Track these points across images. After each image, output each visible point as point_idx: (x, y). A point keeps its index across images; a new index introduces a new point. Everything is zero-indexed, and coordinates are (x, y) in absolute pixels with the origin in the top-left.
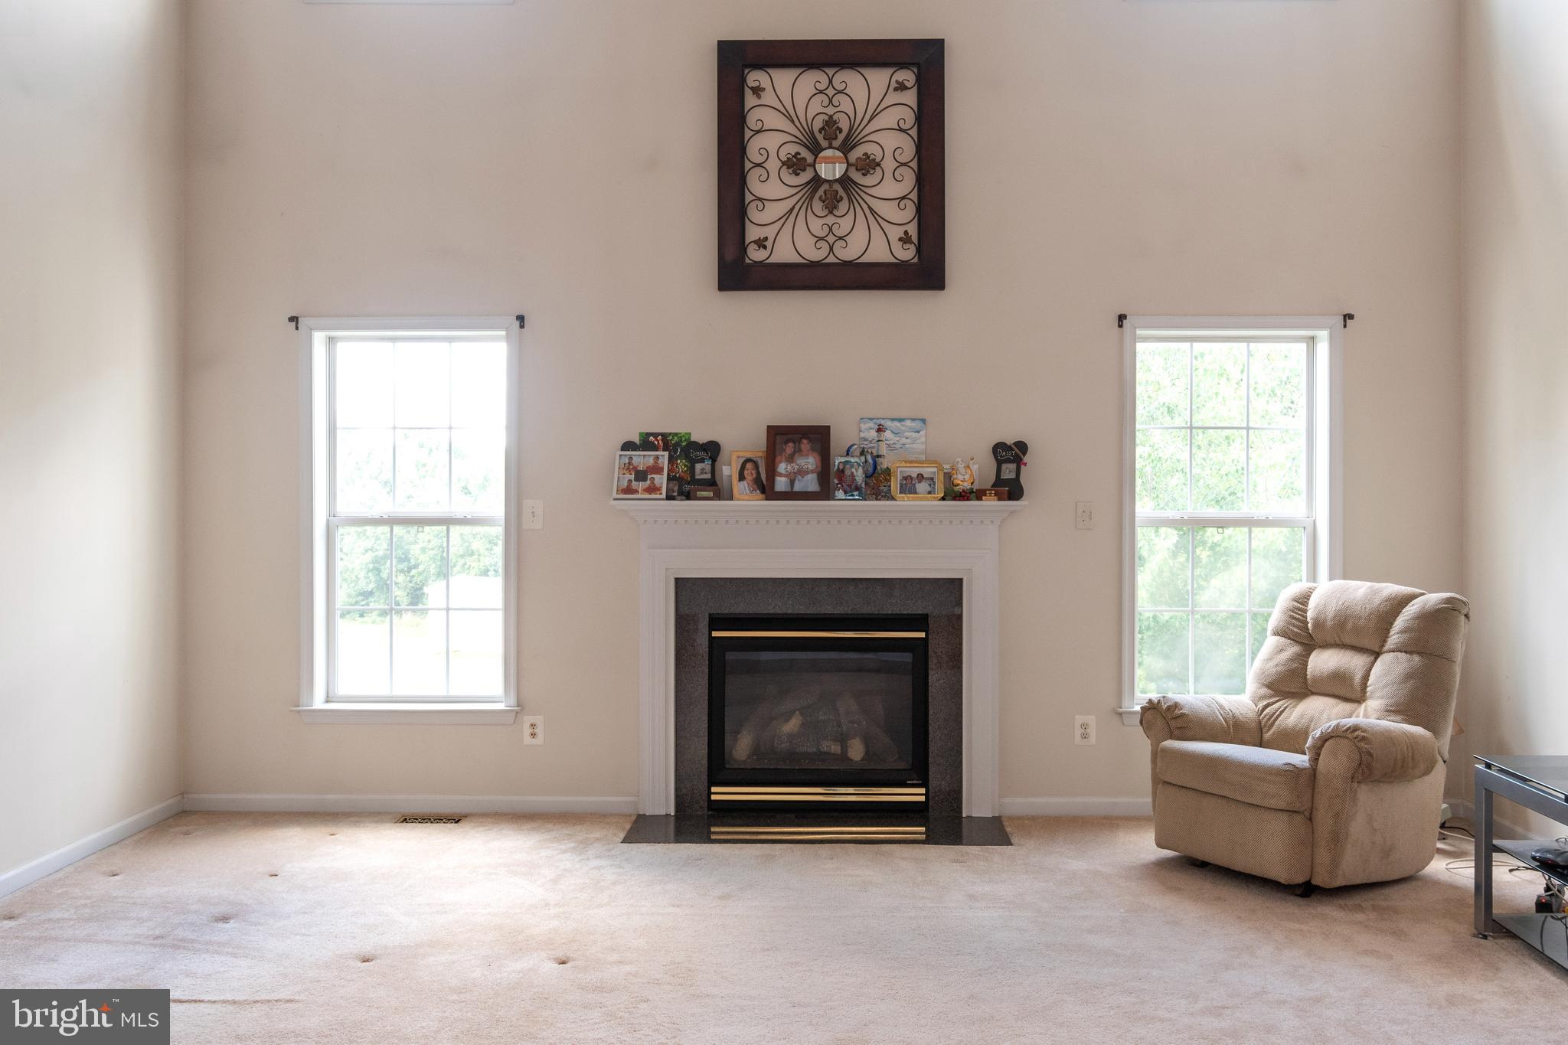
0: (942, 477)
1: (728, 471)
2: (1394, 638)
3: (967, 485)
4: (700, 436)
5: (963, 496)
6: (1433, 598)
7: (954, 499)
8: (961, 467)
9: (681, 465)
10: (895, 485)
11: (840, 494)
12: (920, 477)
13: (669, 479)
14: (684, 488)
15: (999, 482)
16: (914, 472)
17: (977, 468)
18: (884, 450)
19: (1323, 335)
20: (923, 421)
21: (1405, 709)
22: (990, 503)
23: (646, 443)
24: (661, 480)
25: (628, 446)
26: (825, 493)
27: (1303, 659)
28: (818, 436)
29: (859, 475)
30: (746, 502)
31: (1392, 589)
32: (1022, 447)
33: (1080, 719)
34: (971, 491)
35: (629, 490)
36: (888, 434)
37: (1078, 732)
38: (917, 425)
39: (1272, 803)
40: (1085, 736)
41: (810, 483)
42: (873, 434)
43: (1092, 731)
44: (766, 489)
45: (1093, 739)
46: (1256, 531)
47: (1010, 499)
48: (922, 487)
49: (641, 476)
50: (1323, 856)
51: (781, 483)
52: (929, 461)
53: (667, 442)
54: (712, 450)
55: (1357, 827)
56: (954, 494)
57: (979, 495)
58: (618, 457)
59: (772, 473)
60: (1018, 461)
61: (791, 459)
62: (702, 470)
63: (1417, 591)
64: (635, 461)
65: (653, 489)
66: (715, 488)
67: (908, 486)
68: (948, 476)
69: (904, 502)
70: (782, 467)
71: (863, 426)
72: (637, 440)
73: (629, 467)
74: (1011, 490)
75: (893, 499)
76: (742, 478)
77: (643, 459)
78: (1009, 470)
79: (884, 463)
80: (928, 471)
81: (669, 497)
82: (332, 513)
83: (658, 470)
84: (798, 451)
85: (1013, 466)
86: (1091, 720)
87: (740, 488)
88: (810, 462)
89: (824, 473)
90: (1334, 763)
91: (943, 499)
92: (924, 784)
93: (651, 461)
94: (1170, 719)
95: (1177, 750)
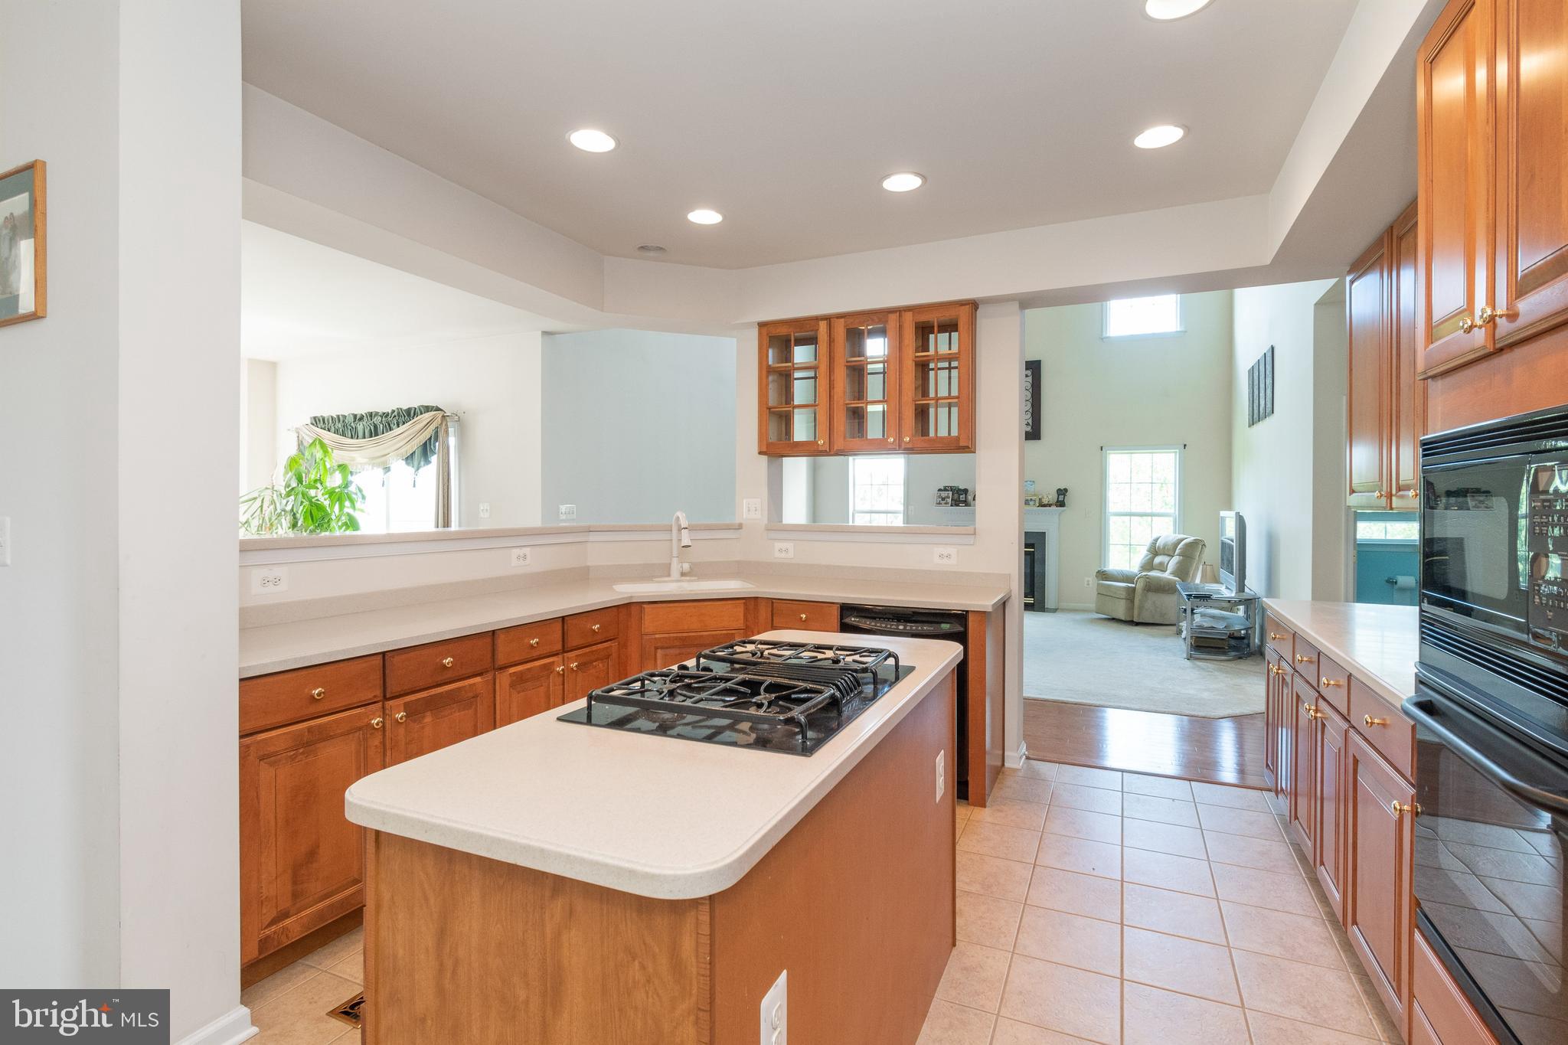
0: (1037, 500)
1: (970, 498)
2: (1177, 551)
3: (1046, 502)
4: (961, 487)
5: (1044, 506)
6: (1191, 539)
7: (1042, 507)
8: (1045, 497)
9: (956, 496)
13: (952, 500)
14: (956, 503)
15: (1058, 501)
16: (1029, 498)
17: (1052, 497)
19: (1178, 451)
21: (1173, 573)
22: (1054, 508)
23: (945, 489)
24: (949, 500)
25: (940, 490)
27: (1153, 559)
31: (1182, 536)
32: (1066, 490)
33: (1087, 579)
34: (1048, 504)
35: (940, 503)
37: (1086, 583)
38: (1031, 483)
39: (1122, 597)
43: (1089, 583)
45: (1091, 585)
46: (1153, 518)
47: (1060, 507)
48: (1032, 503)
49: (943, 499)
50: (1136, 612)
52: (1035, 495)
53: (952, 489)
54: (965, 491)
55: (1148, 605)
56: (1042, 505)
57: (1050, 505)
58: (937, 493)
60: (1064, 495)
62: (962, 497)
63: (1185, 536)
64: (942, 494)
65: (946, 503)
66: (966, 503)
68: (1040, 499)
72: (943, 488)
73: (940, 496)
74: (1061, 504)
77: (944, 494)
78: (1061, 497)
80: (1033, 498)
81: (951, 506)
82: (854, 510)
83: (948, 497)
86: (1090, 579)
90: (1140, 586)
91: (1039, 507)
92: (1033, 597)
93: (946, 495)
94: (1103, 575)
95: (1103, 585)
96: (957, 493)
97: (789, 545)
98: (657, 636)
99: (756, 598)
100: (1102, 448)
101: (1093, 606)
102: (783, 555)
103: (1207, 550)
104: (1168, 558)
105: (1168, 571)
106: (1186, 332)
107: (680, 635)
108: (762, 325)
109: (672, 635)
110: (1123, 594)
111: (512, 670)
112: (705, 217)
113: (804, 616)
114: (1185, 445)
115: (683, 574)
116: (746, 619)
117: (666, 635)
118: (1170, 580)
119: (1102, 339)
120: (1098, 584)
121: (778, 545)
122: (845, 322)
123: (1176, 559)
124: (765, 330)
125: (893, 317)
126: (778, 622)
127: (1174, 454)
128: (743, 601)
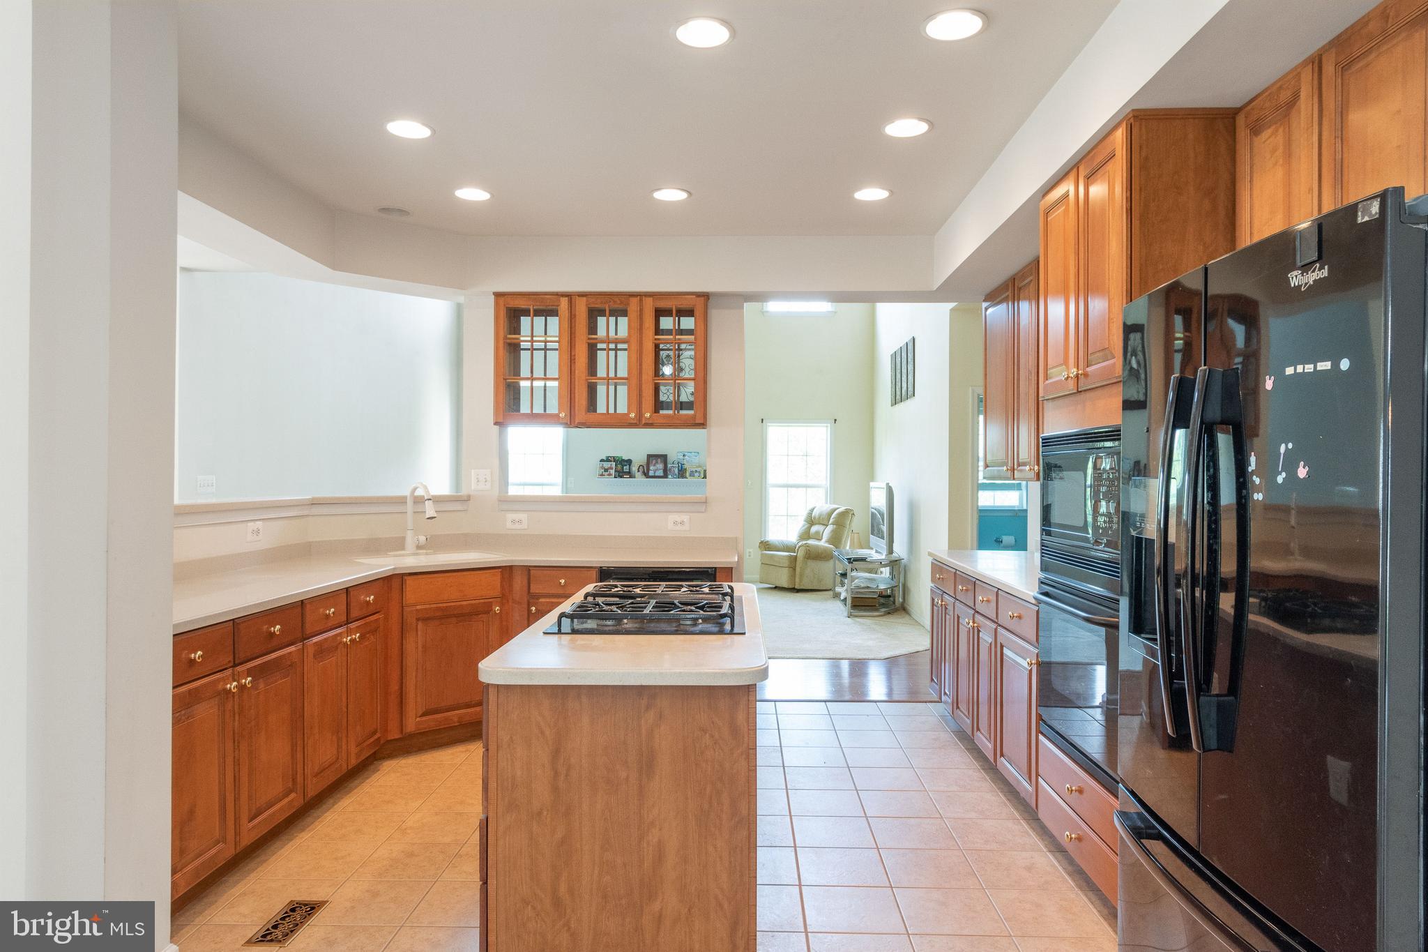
0: (702, 472)
1: (634, 469)
2: (831, 521)
4: (625, 458)
6: (842, 509)
9: (619, 467)
10: (688, 474)
11: (670, 476)
12: (696, 471)
13: (615, 471)
14: (620, 474)
16: (694, 469)
18: (685, 462)
19: (829, 425)
21: (829, 541)
23: (608, 460)
24: (613, 472)
25: (602, 460)
26: (665, 476)
27: (809, 528)
28: (664, 458)
29: (676, 471)
30: (640, 478)
31: (834, 507)
33: (748, 550)
35: (602, 475)
36: (686, 457)
37: (748, 554)
38: (696, 454)
39: (785, 565)
40: (750, 556)
41: (660, 473)
42: (682, 457)
43: (752, 554)
44: (646, 475)
45: (755, 556)
46: (808, 489)
48: (697, 474)
49: (606, 470)
50: (797, 580)
51: (651, 473)
52: (700, 466)
53: (615, 459)
54: (629, 462)
55: (808, 572)
58: (598, 464)
59: (648, 469)
61: (654, 465)
62: (626, 468)
63: (837, 506)
64: (604, 465)
65: (610, 475)
66: (630, 475)
67: (692, 474)
68: (705, 471)
69: (690, 479)
70: (651, 468)
71: (678, 454)
72: (605, 458)
73: (602, 467)
75: (686, 478)
76: (638, 471)
77: (607, 465)
79: (685, 467)
80: (698, 469)
81: (615, 477)
83: (611, 468)
84: (657, 462)
86: (753, 550)
87: (638, 475)
88: (661, 466)
89: (665, 470)
90: (801, 554)
91: (703, 478)
93: (609, 466)
94: (766, 545)
95: (766, 554)
96: (621, 463)
97: (523, 516)
98: (418, 607)
99: (511, 567)
100: (762, 420)
101: (757, 577)
102: (517, 526)
103: (855, 519)
104: (824, 527)
105: (824, 540)
106: (835, 312)
107: (441, 605)
108: (498, 295)
109: (433, 606)
110: (786, 563)
111: (315, 639)
112: (472, 194)
113: (563, 581)
114: (835, 420)
115: (419, 547)
116: (502, 586)
117: (428, 606)
118: (826, 547)
119: (763, 313)
120: (762, 554)
121: (511, 516)
122: (587, 301)
123: (830, 528)
124: (502, 300)
125: (634, 301)
126: (535, 589)
127: (825, 428)
128: (500, 570)
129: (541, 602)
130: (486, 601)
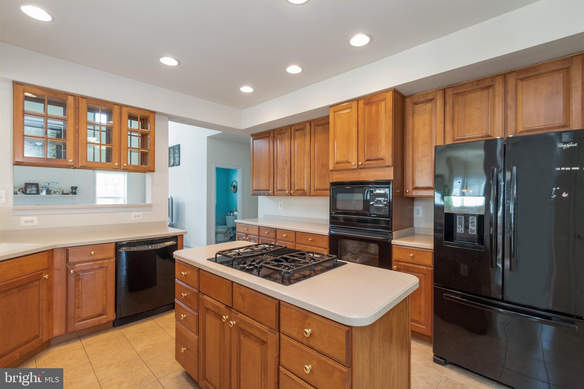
0: (61, 191)
3: (66, 193)
7: (64, 194)
8: (65, 190)
10: (52, 193)
11: (41, 194)
12: (57, 191)
15: (72, 192)
16: (56, 191)
17: (69, 190)
18: (49, 187)
19: (126, 174)
20: (58, 183)
22: (71, 195)
28: (37, 185)
29: (45, 191)
32: (76, 187)
34: (67, 193)
36: (50, 185)
38: (56, 183)
41: (34, 192)
42: (48, 185)
44: (25, 193)
47: (74, 194)
48: (58, 193)
51: (28, 192)
56: (63, 194)
57: (68, 194)
59: (26, 190)
60: (76, 189)
61: (30, 188)
67: (55, 193)
68: (62, 191)
69: (54, 195)
70: (28, 189)
71: (45, 184)
74: (75, 193)
75: (51, 194)
78: (74, 191)
79: (50, 189)
80: (58, 190)
84: (32, 187)
85: (75, 190)
87: (19, 193)
88: (34, 189)
89: (38, 191)
91: (62, 195)
97: (34, 218)
99: (54, 249)
100: (94, 170)
102: (29, 224)
108: (16, 83)
113: (93, 253)
116: (47, 262)
121: (24, 219)
124: (21, 87)
125: (118, 108)
126: (71, 260)
127: (124, 175)
128: (47, 252)
129: (76, 267)
130: (38, 273)
